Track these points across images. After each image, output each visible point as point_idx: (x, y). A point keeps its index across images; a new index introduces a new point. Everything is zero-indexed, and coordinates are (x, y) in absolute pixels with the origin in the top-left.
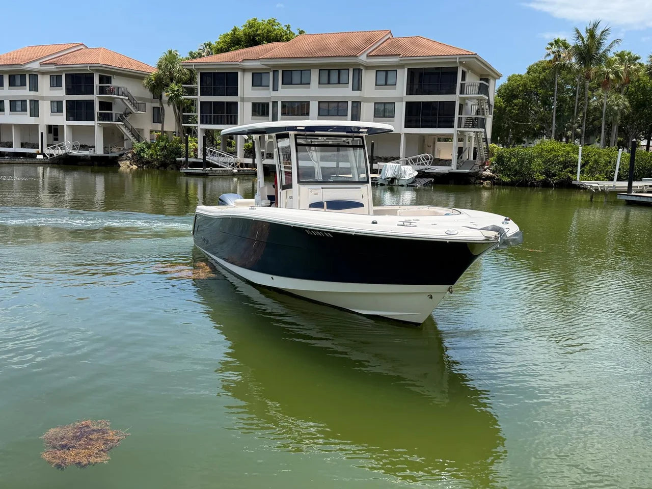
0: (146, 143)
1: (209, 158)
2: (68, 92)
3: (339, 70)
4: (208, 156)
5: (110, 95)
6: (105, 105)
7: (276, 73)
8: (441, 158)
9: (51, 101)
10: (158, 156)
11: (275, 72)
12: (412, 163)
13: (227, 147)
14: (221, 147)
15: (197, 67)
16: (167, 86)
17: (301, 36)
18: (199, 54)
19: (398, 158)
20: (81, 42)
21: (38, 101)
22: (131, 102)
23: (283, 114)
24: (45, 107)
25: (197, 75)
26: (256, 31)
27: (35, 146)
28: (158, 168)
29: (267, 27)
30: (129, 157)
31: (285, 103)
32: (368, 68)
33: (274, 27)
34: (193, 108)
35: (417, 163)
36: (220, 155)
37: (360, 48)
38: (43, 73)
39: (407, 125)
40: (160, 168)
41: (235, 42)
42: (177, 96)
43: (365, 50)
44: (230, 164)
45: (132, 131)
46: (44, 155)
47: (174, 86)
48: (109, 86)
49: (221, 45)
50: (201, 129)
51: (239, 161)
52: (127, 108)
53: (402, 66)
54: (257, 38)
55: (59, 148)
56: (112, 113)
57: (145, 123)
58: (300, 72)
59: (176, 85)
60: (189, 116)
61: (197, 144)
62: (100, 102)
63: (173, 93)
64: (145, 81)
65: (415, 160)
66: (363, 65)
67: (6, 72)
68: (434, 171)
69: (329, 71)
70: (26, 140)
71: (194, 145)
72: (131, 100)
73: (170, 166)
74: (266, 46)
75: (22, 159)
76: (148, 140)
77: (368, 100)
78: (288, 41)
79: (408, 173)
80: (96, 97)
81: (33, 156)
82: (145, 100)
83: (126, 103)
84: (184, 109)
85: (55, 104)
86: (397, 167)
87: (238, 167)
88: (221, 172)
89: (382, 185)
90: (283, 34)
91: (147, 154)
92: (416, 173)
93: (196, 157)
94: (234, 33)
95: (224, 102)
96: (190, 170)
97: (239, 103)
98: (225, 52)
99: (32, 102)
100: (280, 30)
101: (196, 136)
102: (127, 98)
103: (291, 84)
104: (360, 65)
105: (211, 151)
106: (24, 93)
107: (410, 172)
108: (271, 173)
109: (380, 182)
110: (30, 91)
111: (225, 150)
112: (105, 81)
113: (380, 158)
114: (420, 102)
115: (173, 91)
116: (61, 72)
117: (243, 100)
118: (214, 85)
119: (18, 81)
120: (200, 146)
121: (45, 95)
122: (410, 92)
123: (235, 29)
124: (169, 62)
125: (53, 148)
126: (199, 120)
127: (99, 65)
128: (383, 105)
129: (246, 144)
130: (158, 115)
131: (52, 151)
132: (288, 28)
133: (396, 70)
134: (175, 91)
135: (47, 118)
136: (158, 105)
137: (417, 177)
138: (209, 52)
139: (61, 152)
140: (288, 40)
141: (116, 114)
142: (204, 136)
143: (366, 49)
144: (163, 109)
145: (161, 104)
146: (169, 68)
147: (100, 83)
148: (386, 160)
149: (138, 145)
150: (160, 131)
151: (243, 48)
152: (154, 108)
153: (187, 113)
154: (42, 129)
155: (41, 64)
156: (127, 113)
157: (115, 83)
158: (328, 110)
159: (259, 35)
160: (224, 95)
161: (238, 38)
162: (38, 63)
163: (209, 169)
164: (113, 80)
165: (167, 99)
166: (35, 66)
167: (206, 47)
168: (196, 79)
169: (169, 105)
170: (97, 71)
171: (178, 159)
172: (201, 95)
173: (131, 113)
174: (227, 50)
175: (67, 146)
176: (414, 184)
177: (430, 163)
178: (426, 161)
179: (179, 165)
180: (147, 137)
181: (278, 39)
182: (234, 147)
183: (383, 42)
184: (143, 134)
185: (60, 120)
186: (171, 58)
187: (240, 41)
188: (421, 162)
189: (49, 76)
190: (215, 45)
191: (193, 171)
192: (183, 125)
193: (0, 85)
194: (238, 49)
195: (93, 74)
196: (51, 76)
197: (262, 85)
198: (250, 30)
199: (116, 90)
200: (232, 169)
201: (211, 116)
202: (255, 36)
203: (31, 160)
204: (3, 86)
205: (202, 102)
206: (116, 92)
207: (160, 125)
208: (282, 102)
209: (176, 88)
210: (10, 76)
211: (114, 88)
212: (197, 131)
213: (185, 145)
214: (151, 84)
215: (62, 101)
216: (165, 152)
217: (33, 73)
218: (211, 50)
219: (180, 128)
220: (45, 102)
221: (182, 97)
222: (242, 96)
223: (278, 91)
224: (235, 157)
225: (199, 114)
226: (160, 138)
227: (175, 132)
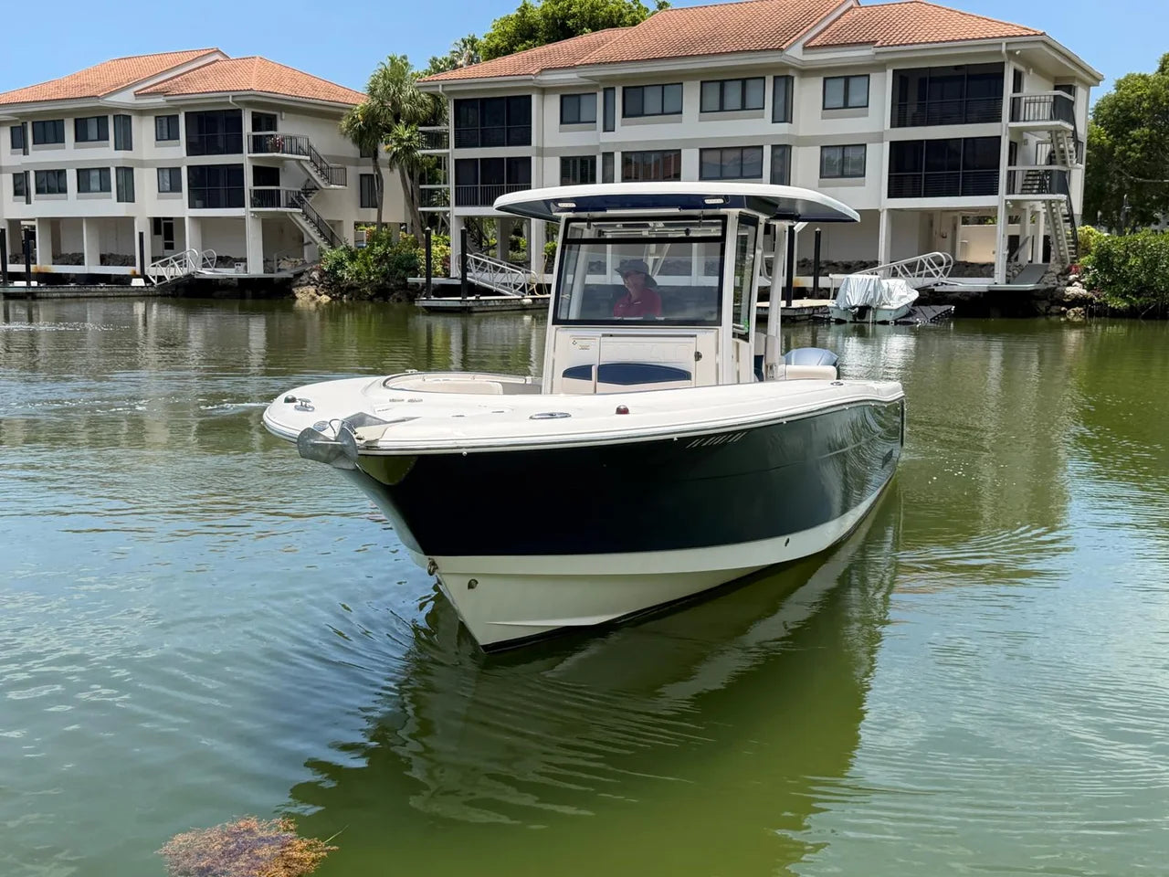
0: (347, 249)
1: (474, 277)
2: (192, 150)
3: (744, 81)
4: (471, 271)
5: (275, 154)
6: (266, 175)
7: (610, 92)
8: (969, 261)
9: (158, 169)
10: (370, 274)
11: (608, 92)
12: (905, 273)
13: (510, 252)
14: (498, 252)
15: (447, 89)
16: (388, 130)
17: (662, 14)
18: (452, 62)
19: (875, 263)
20: (215, 47)
21: (132, 169)
22: (316, 165)
23: (626, 177)
24: (146, 182)
25: (448, 105)
26: (569, 8)
27: (128, 261)
28: (371, 299)
30: (314, 280)
31: (628, 156)
32: (807, 72)
34: (441, 173)
35: (916, 274)
36: (496, 268)
37: (790, 31)
38: (142, 112)
39: (892, 194)
40: (376, 300)
41: (524, 34)
42: (409, 150)
43: (798, 35)
44: (515, 287)
45: (319, 224)
46: (147, 280)
47: (402, 131)
48: (272, 136)
49: (496, 41)
50: (456, 216)
51: (533, 281)
52: (309, 180)
53: (881, 67)
54: (570, 23)
55: (175, 263)
56: (279, 191)
57: (344, 208)
58: (661, 87)
59: (406, 127)
60: (432, 192)
61: (449, 247)
62: (254, 167)
63: (399, 145)
64: (344, 123)
65: (911, 267)
66: (793, 68)
67: (68, 113)
68: (955, 289)
69: (722, 83)
70: (111, 249)
71: (442, 250)
72: (316, 160)
73: (395, 294)
74: (589, 37)
75: (102, 288)
76: (352, 243)
77: (806, 142)
78: (634, 24)
79: (896, 295)
80: (246, 159)
81: (124, 281)
82: (344, 161)
83: (307, 167)
84: (422, 176)
85: (167, 174)
86: (872, 284)
87: (532, 293)
88: (497, 304)
89: (839, 322)
90: (624, 11)
91: (349, 272)
92: (915, 295)
93: (447, 275)
94: (523, 15)
95: (503, 159)
96: (435, 302)
97: (534, 160)
98: (505, 55)
99: (120, 173)
101: (447, 232)
102: (308, 158)
103: (642, 114)
104: (788, 67)
105: (477, 262)
106: (103, 154)
107: (901, 293)
109: (835, 315)
110: (116, 149)
111: (505, 257)
112: (264, 125)
113: (835, 264)
114: (922, 141)
115: (400, 141)
116: (178, 108)
117: (542, 152)
118: (483, 124)
119: (93, 130)
120: (454, 251)
121: (145, 157)
122: (899, 120)
123: (525, 7)
124: (391, 81)
125: (165, 264)
126: (452, 198)
127: (251, 93)
128: (839, 151)
129: (550, 245)
130: (370, 193)
131: (162, 271)
133: (869, 76)
134: (403, 140)
135: (150, 203)
136: (369, 170)
137: (917, 303)
138: (471, 56)
139: (180, 272)
141: (287, 192)
142: (462, 231)
143: (802, 32)
144: (379, 177)
145: (377, 168)
146: (392, 92)
147: (254, 130)
148: (848, 268)
149: (332, 254)
150: (373, 224)
151: (541, 44)
152: (361, 175)
153: (429, 184)
154: (142, 226)
155: (137, 95)
156: (310, 189)
157: (285, 128)
158: (722, 166)
159: (574, 16)
160: (503, 145)
161: (531, 26)
162: (131, 92)
163: (474, 298)
164: (280, 124)
165: (388, 157)
166: (126, 99)
167: (465, 46)
168: (446, 114)
169: (391, 169)
170: (249, 104)
171: (411, 280)
172: (456, 147)
173: (316, 189)
174: (509, 51)
175: (192, 261)
176: (910, 319)
177: (945, 273)
178: (937, 268)
179: (412, 293)
180: (349, 236)
181: (613, 22)
182: (523, 250)
183: (839, 18)
184: (341, 232)
185: (178, 207)
186: (396, 73)
187: (536, 31)
188: (925, 271)
189: (152, 119)
190: (484, 41)
191: (441, 304)
192: (420, 209)
193: (59, 138)
194: (530, 46)
195: (239, 111)
196: (156, 117)
197: (582, 120)
198: (556, 8)
199: (287, 144)
200: (520, 297)
201: (477, 188)
202: (566, 17)
203: (120, 289)
204: (63, 142)
205: (457, 162)
206: (287, 147)
207: (375, 211)
208: (622, 153)
209: (407, 135)
210: (76, 121)
211: (283, 140)
212: (448, 219)
213: (424, 250)
214: (355, 129)
215: (179, 169)
216: (385, 266)
217: (122, 113)
218: (476, 51)
219: (415, 217)
220: (146, 171)
221: (418, 152)
222: (540, 145)
223: (614, 131)
224: (526, 272)
225: (452, 185)
226: (374, 238)
227: (406, 224)
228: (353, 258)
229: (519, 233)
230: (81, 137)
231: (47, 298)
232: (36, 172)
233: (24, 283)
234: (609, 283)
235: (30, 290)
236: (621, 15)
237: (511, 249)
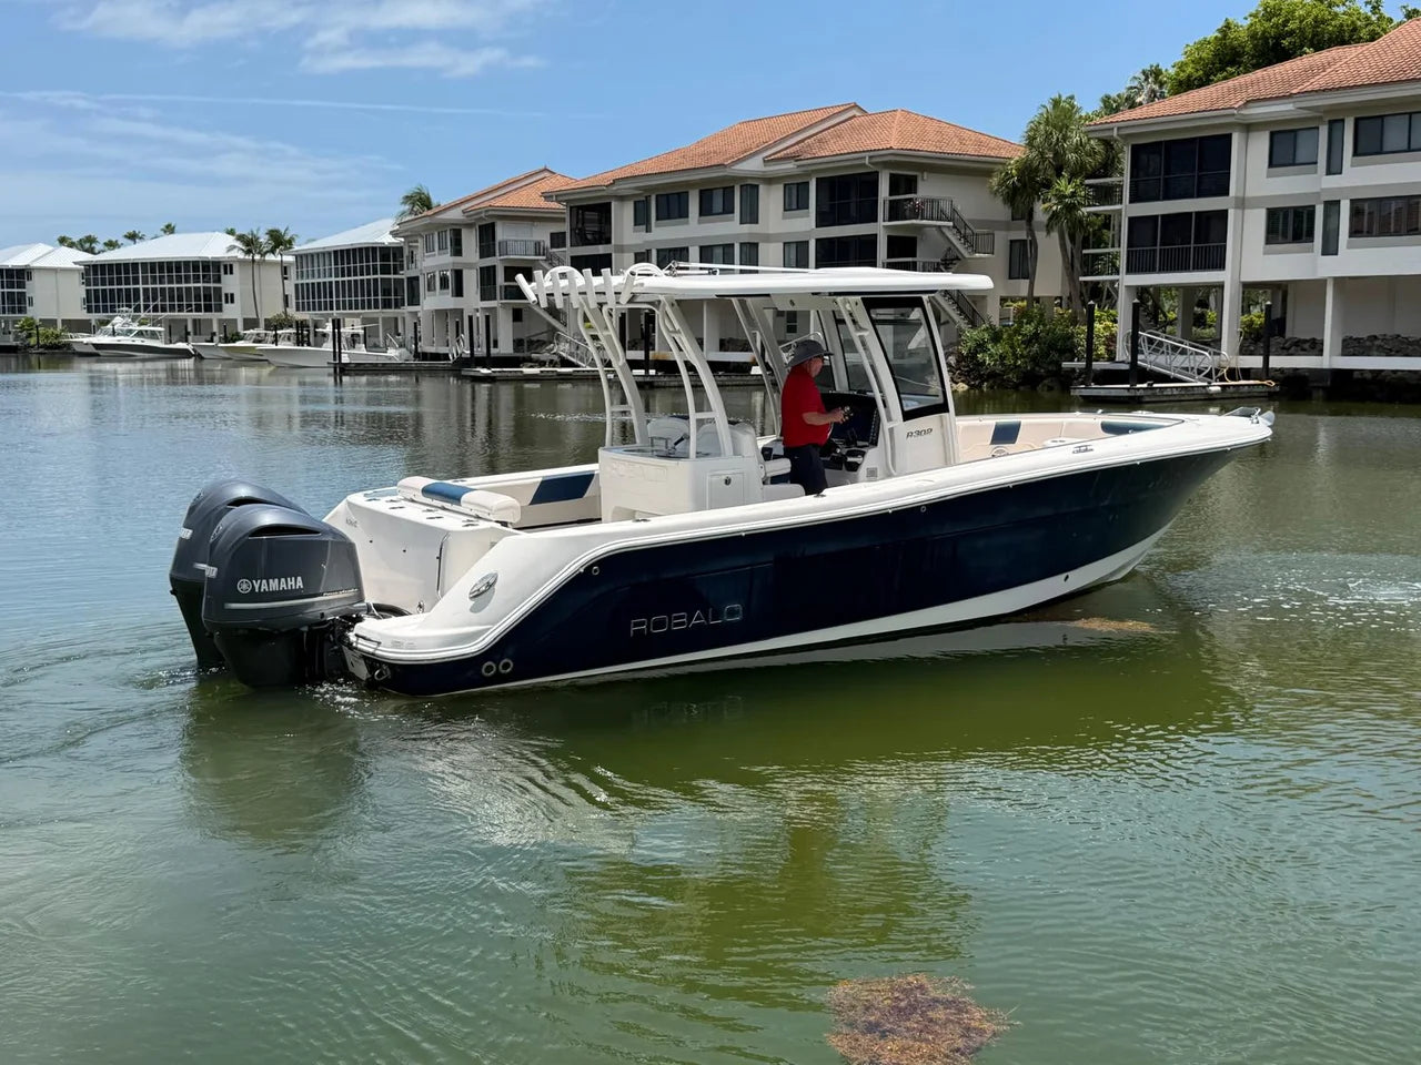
0: (992, 327)
1: (1147, 360)
2: (822, 220)
4: (1143, 353)
5: (914, 221)
7: (1337, 126)
9: (785, 244)
10: (1017, 358)
11: (1335, 125)
13: (1194, 329)
14: (1178, 329)
15: (1124, 132)
16: (1048, 185)
17: (1413, 23)
18: (1128, 99)
20: (851, 101)
21: (756, 245)
22: (959, 232)
23: (1355, 232)
24: (771, 256)
25: (1123, 151)
26: (1286, 22)
27: (749, 347)
28: (1016, 387)
29: (1315, 12)
30: (951, 365)
31: (1359, 204)
33: (1336, 9)
34: (1108, 235)
36: (1175, 349)
38: (770, 180)
40: (1022, 388)
41: (1226, 58)
42: (1071, 208)
44: (1200, 372)
45: (959, 300)
47: (1064, 186)
48: (911, 200)
49: (1189, 70)
50: (1127, 287)
51: (1223, 364)
52: (950, 249)
54: (1285, 43)
56: (914, 262)
58: (1406, 117)
59: (1070, 181)
60: (1096, 257)
61: (1115, 324)
62: (889, 237)
63: (1060, 203)
64: (995, 181)
67: (690, 184)
70: (730, 334)
71: (1107, 328)
72: (960, 227)
73: (1046, 382)
74: (1311, 59)
75: (721, 376)
76: (996, 321)
78: (1372, 39)
80: (881, 229)
81: (743, 368)
82: (993, 225)
83: (949, 234)
84: (1085, 240)
85: (793, 249)
87: (1222, 379)
88: (1175, 392)
90: (1359, 23)
91: (991, 356)
93: (1112, 359)
94: (1225, 37)
95: (1191, 213)
96: (1096, 390)
97: (1231, 213)
98: (1199, 86)
99: (744, 249)
100: (1350, 15)
101: (1113, 306)
102: (951, 224)
103: (1380, 152)
105: (1151, 341)
106: (728, 228)
108: (1315, 394)
110: (741, 223)
111: (1186, 335)
112: (902, 188)
115: (1061, 197)
116: (808, 174)
117: (1242, 204)
118: (1167, 173)
119: (718, 203)
120: (1122, 328)
121: (771, 231)
123: (1228, 26)
124: (1055, 126)
126: (1122, 263)
127: (891, 151)
129: (1245, 318)
130: (1021, 262)
132: (1374, 8)
134: (1065, 197)
136: (1022, 235)
138: (1153, 91)
140: (1373, 37)
141: (924, 263)
142: (1135, 306)
144: (1034, 243)
145: (1031, 232)
146: (1054, 141)
147: (890, 195)
149: (972, 334)
150: (1023, 299)
151: (1247, 71)
152: (1011, 241)
153: (1093, 248)
155: (766, 162)
156: (951, 259)
157: (926, 190)
159: (1291, 33)
160: (1191, 197)
161: (1233, 48)
162: (759, 158)
163: (1145, 385)
164: (920, 184)
165: (1046, 217)
166: (754, 166)
167: (1146, 79)
168: (1119, 162)
169: (1048, 233)
170: (886, 165)
171: (1066, 365)
172: (1131, 202)
173: (958, 259)
174: (1204, 82)
179: (1066, 380)
180: (993, 313)
181: (1345, 36)
182: (1210, 326)
184: (984, 308)
186: (1061, 115)
187: (1240, 55)
189: (781, 186)
190: (1172, 71)
191: (1103, 393)
192: (1082, 279)
193: (683, 214)
194: (1232, 75)
195: (877, 173)
196: (785, 185)
197: (1297, 162)
198: (1267, 25)
199: (927, 208)
200: (1206, 384)
201: (1155, 251)
202: (1280, 37)
203: (739, 378)
204: (687, 216)
205: (1132, 220)
206: (927, 213)
207: (1026, 283)
208: (1351, 200)
209: (1070, 190)
210: (701, 192)
211: (923, 203)
212: (1117, 293)
213: (1085, 328)
214: (1007, 187)
215: (808, 242)
216: (1036, 348)
217: (749, 182)
218: (1161, 86)
219: (1075, 286)
220: (772, 245)
221: (1083, 209)
222: (1241, 195)
223: (1341, 173)
224: (1215, 354)
225: (1123, 250)
226: (1023, 315)
227: (1061, 298)
228: (996, 338)
229: (1204, 304)
230: (705, 211)
231: (664, 387)
232: (658, 251)
233: (642, 372)
234: (1326, 365)
235: (648, 379)
236: (1355, 29)
237: (1194, 325)
